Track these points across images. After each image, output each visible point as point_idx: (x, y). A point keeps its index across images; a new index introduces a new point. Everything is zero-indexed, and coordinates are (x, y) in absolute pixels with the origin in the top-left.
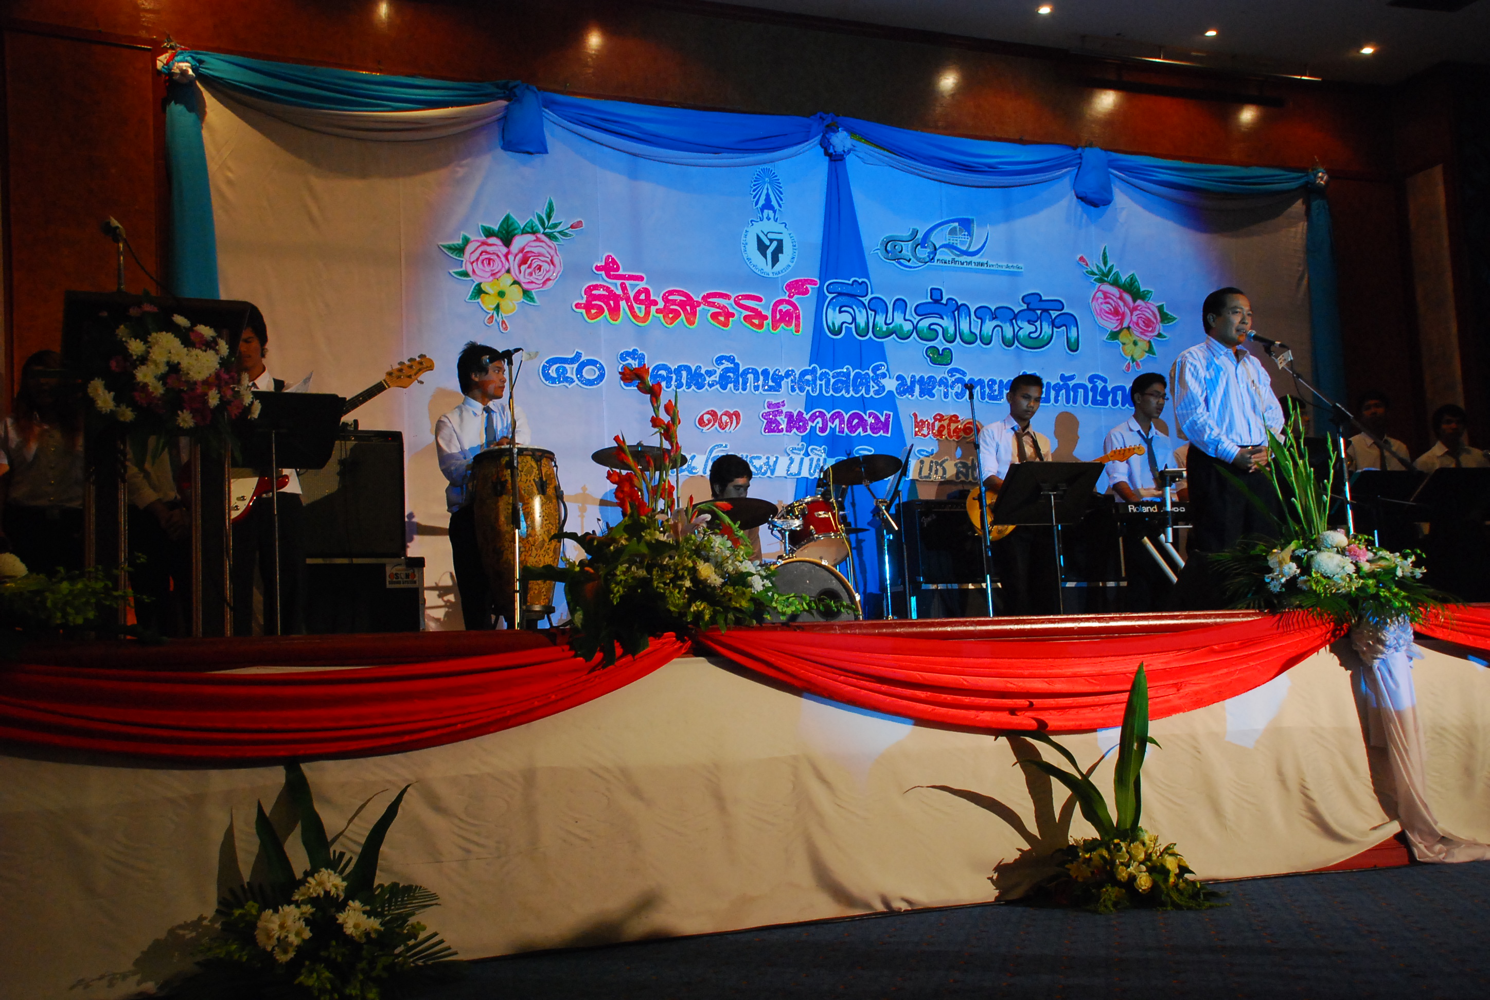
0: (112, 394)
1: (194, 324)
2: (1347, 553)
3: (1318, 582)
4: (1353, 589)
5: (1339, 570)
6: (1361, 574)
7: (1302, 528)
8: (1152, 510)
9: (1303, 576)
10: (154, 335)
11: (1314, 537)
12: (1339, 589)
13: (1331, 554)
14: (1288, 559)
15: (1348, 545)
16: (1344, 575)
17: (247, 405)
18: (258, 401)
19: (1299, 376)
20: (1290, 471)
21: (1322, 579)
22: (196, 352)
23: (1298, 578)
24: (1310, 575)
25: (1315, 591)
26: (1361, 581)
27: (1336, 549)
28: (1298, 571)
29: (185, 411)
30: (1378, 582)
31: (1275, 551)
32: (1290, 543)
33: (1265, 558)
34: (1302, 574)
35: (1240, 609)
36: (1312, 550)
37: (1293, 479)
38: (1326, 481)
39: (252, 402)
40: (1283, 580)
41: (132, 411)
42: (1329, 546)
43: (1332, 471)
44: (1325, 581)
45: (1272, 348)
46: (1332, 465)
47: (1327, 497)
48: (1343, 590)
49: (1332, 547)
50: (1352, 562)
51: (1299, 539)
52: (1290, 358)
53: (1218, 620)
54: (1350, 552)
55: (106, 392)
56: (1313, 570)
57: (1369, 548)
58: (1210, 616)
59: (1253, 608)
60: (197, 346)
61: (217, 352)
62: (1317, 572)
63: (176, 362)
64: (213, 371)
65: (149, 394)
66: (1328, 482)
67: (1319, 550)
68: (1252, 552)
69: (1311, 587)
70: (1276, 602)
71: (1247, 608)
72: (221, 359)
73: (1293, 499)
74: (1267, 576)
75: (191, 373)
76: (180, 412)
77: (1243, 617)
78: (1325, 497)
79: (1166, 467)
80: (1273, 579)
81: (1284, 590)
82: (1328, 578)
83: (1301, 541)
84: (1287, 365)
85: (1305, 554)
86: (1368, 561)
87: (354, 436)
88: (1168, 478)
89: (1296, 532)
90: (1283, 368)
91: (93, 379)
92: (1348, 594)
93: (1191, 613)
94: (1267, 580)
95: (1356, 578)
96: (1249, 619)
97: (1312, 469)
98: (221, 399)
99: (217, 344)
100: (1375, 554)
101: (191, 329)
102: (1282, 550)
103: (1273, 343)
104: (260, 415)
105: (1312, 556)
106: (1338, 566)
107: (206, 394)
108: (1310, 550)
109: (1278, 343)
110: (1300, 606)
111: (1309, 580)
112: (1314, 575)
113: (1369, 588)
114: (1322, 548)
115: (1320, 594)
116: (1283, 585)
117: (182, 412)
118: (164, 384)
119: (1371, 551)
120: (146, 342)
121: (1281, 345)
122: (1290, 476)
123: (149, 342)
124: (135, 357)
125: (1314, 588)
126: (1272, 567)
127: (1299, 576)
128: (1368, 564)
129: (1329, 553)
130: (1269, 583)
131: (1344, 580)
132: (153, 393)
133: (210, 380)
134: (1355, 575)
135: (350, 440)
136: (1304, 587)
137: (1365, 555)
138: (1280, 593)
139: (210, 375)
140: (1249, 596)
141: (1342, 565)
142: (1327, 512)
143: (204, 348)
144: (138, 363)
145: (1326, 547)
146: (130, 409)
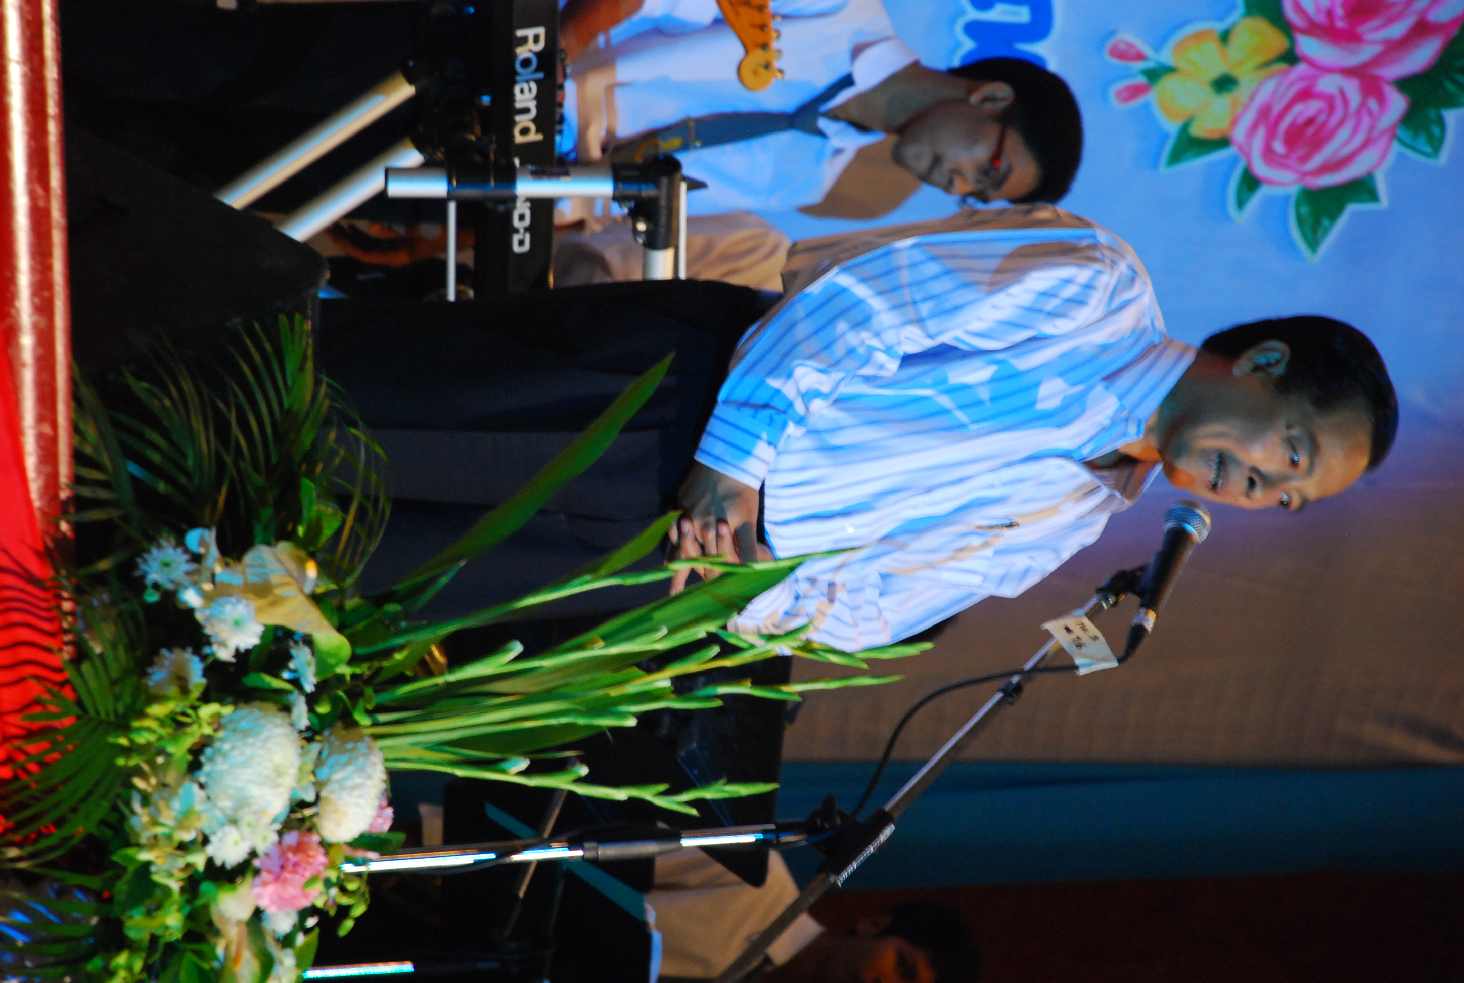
2: (291, 838)
3: (178, 724)
4: (144, 856)
5: (226, 804)
6: (206, 887)
7: (402, 679)
8: (522, 121)
9: (206, 673)
11: (364, 720)
12: (146, 800)
13: (289, 781)
14: (278, 617)
15: (326, 846)
16: (204, 823)
19: (1012, 692)
20: (630, 638)
21: (189, 740)
23: (197, 652)
24: (206, 698)
25: (142, 715)
26: (175, 886)
27: (310, 797)
28: (225, 655)
30: (172, 948)
31: (312, 570)
32: (340, 629)
33: (290, 536)
34: (214, 669)
35: (75, 429)
36: (311, 710)
37: (599, 651)
38: (584, 771)
40: (191, 598)
42: (323, 772)
43: (621, 794)
44: (179, 750)
45: (1130, 599)
46: (648, 794)
47: (521, 773)
48: (140, 817)
49: (319, 785)
50: (253, 854)
51: (354, 660)
52: (1086, 665)
53: (27, 341)
54: (299, 848)
56: (227, 710)
57: (311, 922)
58: (44, 308)
59: (77, 480)
62: (218, 723)
66: (580, 780)
67: (310, 735)
68: (308, 488)
69: (155, 698)
70: (104, 565)
71: (78, 457)
73: (517, 648)
74: (210, 536)
77: (40, 437)
78: (523, 764)
79: (695, 185)
80: (196, 558)
81: (152, 597)
82: (194, 766)
83: (346, 670)
84: (1061, 651)
85: (296, 683)
86: (258, 913)
88: (648, 191)
89: (388, 653)
90: (1048, 636)
92: (127, 839)
93: (58, 238)
94: (193, 538)
95: (188, 866)
96: (31, 461)
97: (632, 722)
100: (286, 941)
102: (316, 599)
103: (1150, 601)
105: (286, 709)
106: (242, 803)
108: (312, 701)
109: (1150, 620)
110: (81, 655)
111: (185, 691)
112: (208, 711)
113: (149, 913)
114: (315, 747)
115: (124, 727)
116: (170, 597)
119: (300, 927)
121: (1138, 632)
122: (609, 639)
125: (156, 710)
126: (249, 558)
127: (203, 658)
128: (244, 913)
129: (293, 771)
130: (181, 542)
131: (181, 824)
134: (198, 860)
136: (157, 676)
137: (282, 902)
138: (138, 585)
140: (133, 468)
141: (247, 817)
142: (460, 772)
145: (319, 762)
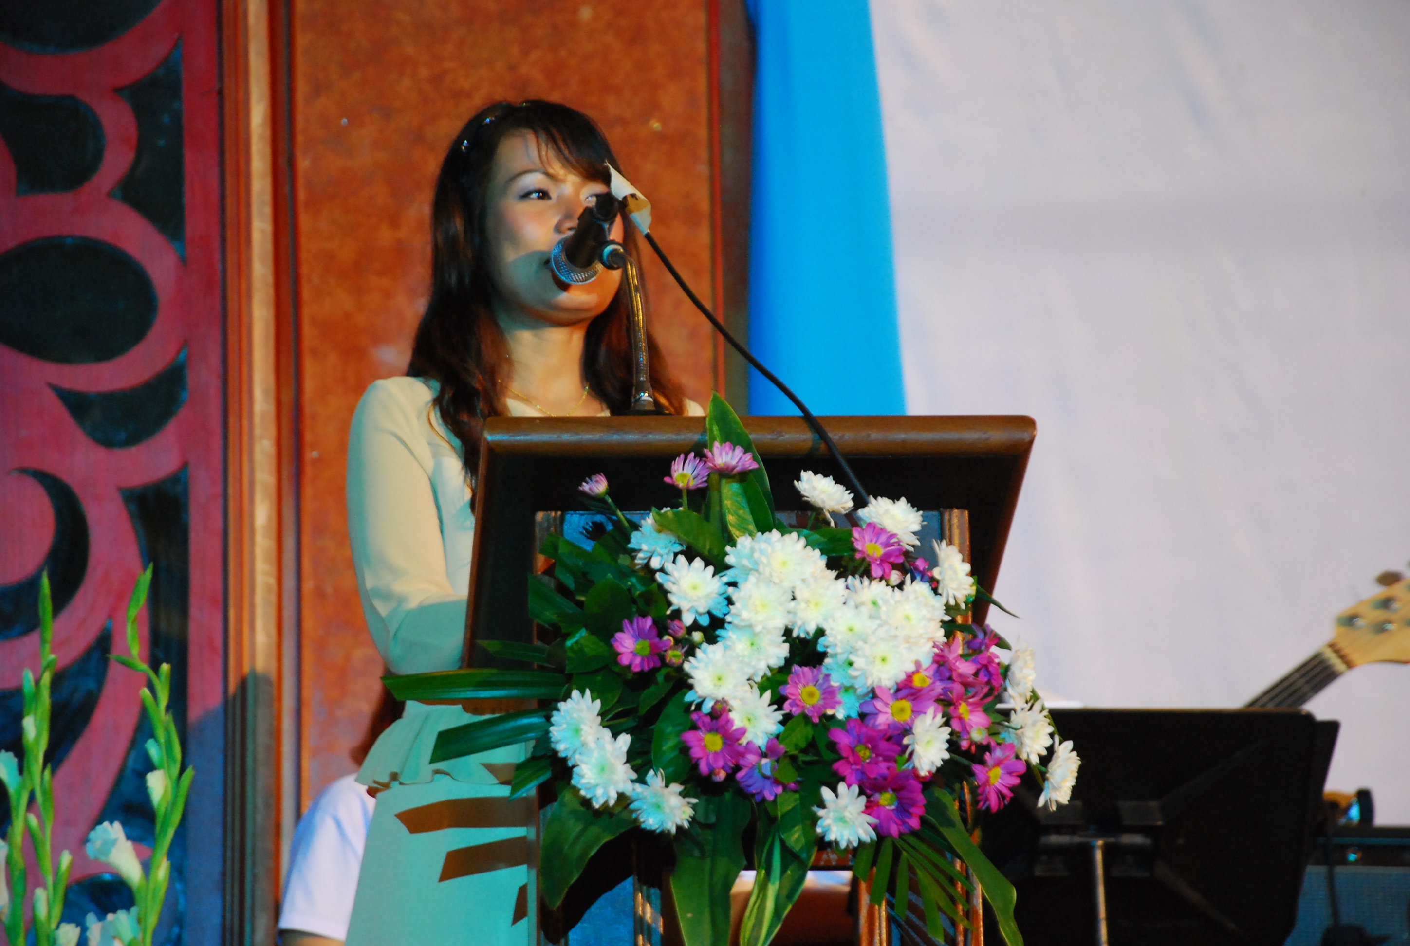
0: (625, 740)
1: (860, 502)
10: (744, 542)
17: (1035, 760)
18: (1069, 744)
22: (875, 590)
29: (842, 787)
39: (1051, 750)
41: (684, 794)
55: (607, 733)
60: (876, 571)
61: (935, 586)
63: (812, 629)
64: (925, 654)
65: (731, 738)
72: (948, 608)
75: (859, 662)
76: (826, 793)
87: (1361, 848)
91: (567, 696)
98: (953, 745)
99: (933, 561)
101: (851, 519)
104: (1075, 790)
107: (907, 730)
117: (834, 790)
118: (778, 702)
120: (720, 566)
123: (728, 567)
124: (688, 619)
132: (742, 732)
133: (917, 682)
135: (1344, 862)
139: (918, 664)
143: (895, 577)
144: (697, 636)
146: (676, 788)
